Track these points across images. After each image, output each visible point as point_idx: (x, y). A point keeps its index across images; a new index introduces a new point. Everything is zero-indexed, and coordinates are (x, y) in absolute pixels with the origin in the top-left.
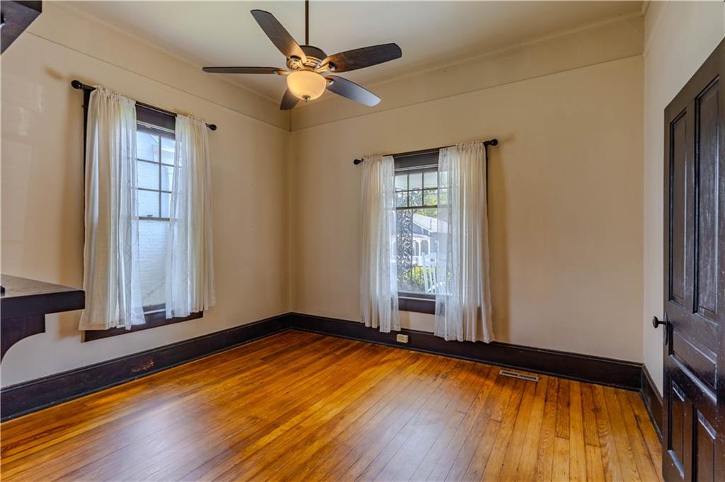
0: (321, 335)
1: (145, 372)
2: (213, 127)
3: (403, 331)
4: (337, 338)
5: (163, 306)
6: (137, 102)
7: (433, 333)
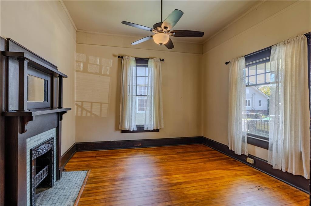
0: (213, 149)
1: (138, 146)
2: (163, 60)
3: (250, 156)
4: (219, 152)
5: (143, 126)
6: (136, 58)
7: (267, 161)
